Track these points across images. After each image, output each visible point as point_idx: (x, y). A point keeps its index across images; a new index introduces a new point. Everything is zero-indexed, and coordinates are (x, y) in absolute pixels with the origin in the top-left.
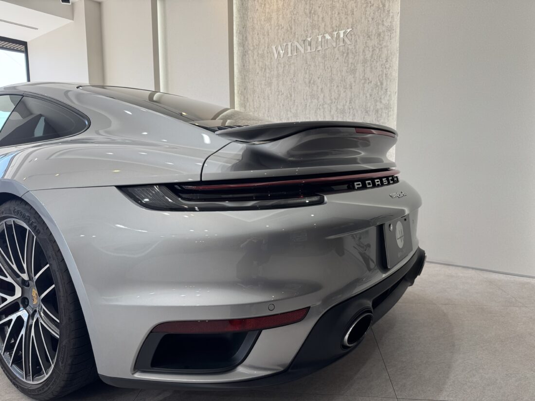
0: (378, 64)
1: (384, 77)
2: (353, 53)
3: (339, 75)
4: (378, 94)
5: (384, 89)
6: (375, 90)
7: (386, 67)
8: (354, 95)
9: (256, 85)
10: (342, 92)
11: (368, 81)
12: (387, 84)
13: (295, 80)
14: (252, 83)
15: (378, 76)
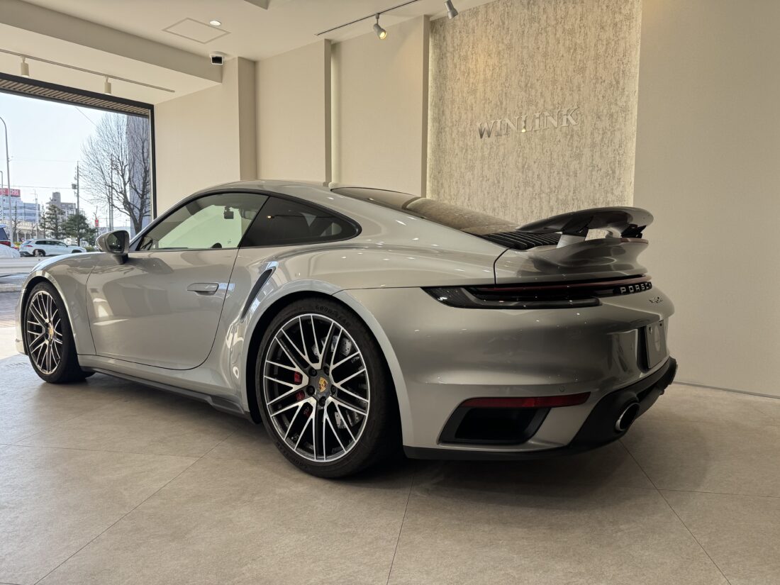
0: (609, 149)
1: (617, 165)
2: (579, 136)
3: (560, 160)
4: (609, 183)
5: (616, 178)
6: (605, 179)
7: (619, 154)
8: (580, 184)
9: (454, 168)
10: (564, 180)
11: (596, 168)
12: (620, 173)
13: (504, 164)
14: (449, 165)
15: (609, 162)
